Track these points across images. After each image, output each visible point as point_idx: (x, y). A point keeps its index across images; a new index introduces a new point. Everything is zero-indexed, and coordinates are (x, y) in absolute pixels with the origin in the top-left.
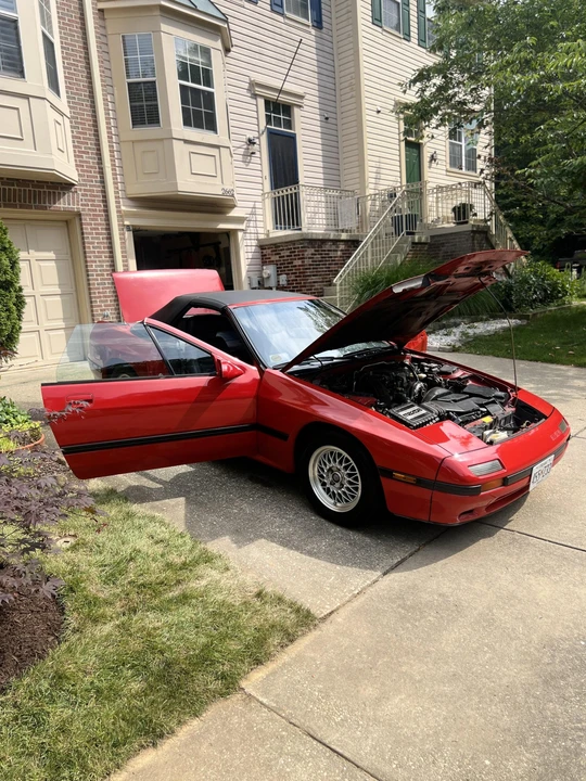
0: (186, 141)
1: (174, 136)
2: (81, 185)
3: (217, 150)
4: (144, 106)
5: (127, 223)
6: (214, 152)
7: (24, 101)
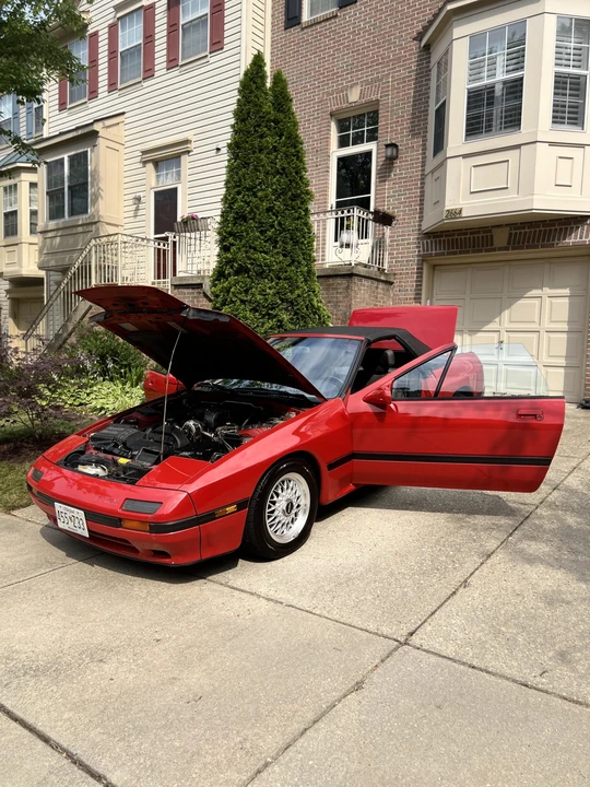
7: (517, 151)
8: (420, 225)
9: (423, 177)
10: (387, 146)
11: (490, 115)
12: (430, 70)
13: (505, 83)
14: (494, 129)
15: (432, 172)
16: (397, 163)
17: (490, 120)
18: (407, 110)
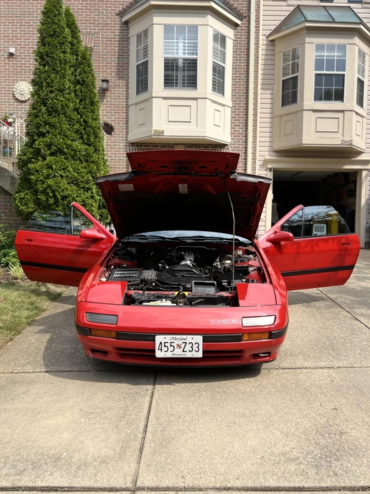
0: (314, 111)
1: (304, 108)
2: (232, 144)
3: (342, 114)
4: (290, 92)
5: (269, 166)
6: (340, 115)
7: (195, 102)
8: (126, 137)
9: (127, 106)
10: (103, 81)
11: (177, 77)
12: (129, 38)
13: (184, 60)
14: (179, 85)
15: (136, 104)
16: (108, 94)
17: (177, 80)
18: (114, 60)
